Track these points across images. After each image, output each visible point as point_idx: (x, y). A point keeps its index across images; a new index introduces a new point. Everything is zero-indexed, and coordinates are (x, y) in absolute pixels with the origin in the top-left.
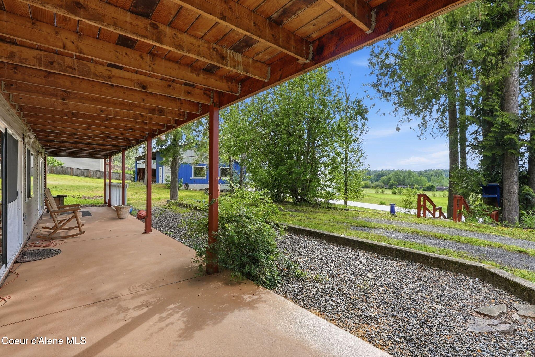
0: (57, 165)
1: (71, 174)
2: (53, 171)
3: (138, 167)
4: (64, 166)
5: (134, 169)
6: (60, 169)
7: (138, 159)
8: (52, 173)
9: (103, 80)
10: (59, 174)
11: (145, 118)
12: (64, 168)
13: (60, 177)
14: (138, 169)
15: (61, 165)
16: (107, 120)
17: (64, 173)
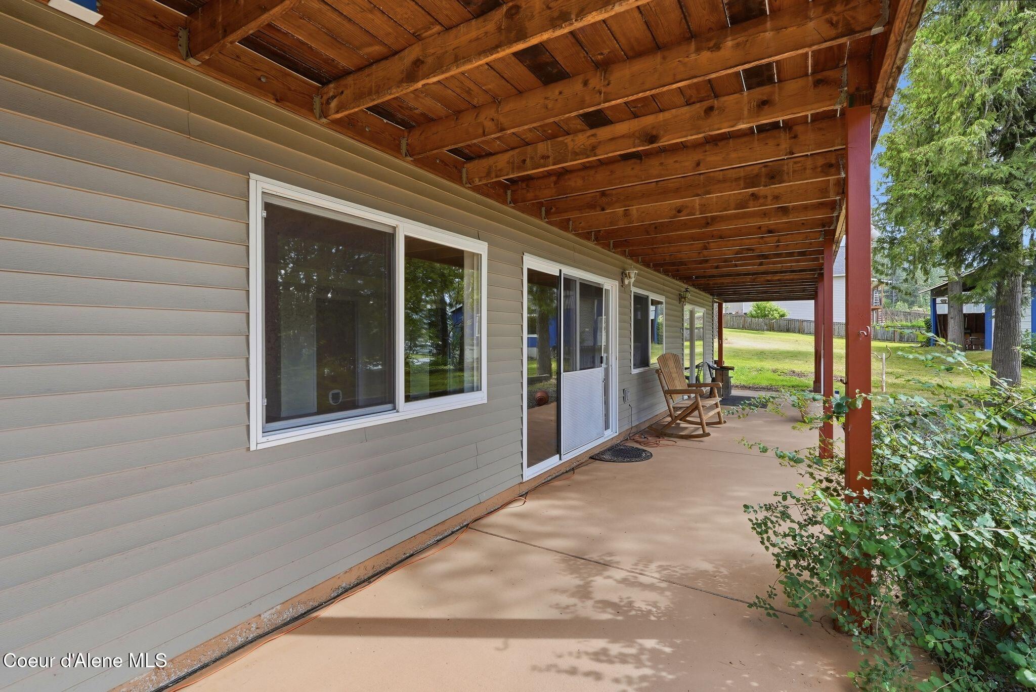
0: (777, 315)
1: (799, 332)
2: (772, 326)
3: (938, 313)
4: (788, 317)
5: (929, 318)
6: (783, 323)
7: (938, 292)
8: (770, 331)
9: (584, 157)
10: (781, 331)
11: (761, 201)
12: (790, 320)
13: (779, 337)
14: (940, 315)
15: (782, 316)
16: (708, 223)
17: (788, 331)
